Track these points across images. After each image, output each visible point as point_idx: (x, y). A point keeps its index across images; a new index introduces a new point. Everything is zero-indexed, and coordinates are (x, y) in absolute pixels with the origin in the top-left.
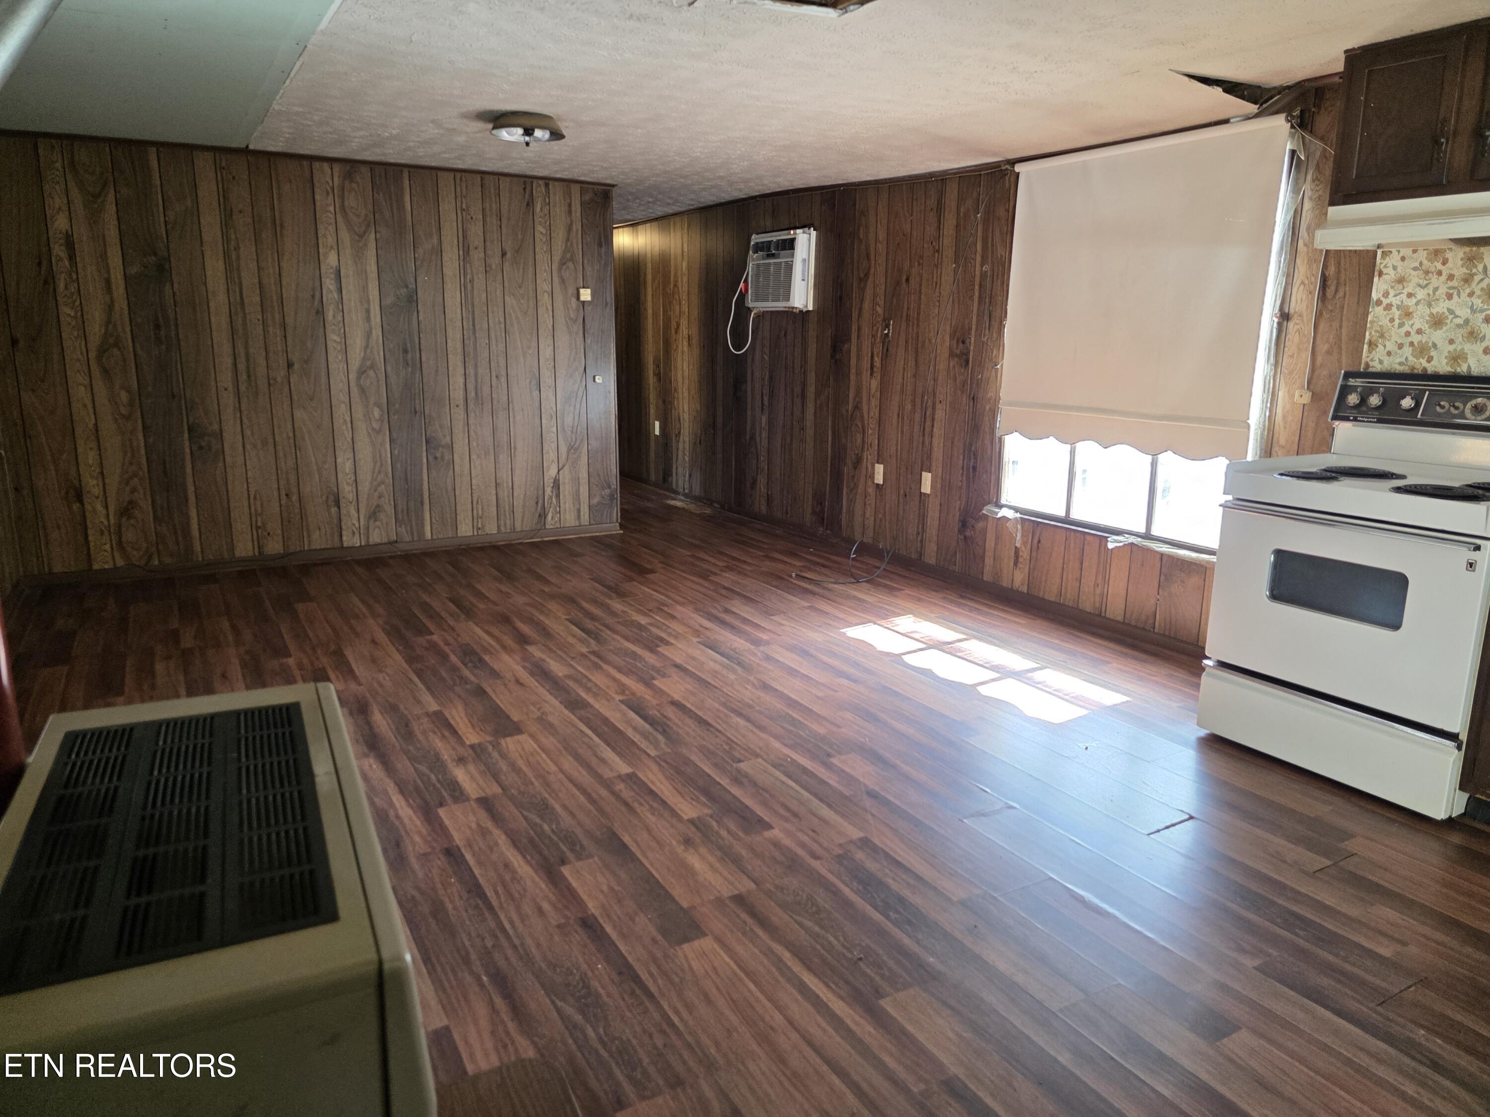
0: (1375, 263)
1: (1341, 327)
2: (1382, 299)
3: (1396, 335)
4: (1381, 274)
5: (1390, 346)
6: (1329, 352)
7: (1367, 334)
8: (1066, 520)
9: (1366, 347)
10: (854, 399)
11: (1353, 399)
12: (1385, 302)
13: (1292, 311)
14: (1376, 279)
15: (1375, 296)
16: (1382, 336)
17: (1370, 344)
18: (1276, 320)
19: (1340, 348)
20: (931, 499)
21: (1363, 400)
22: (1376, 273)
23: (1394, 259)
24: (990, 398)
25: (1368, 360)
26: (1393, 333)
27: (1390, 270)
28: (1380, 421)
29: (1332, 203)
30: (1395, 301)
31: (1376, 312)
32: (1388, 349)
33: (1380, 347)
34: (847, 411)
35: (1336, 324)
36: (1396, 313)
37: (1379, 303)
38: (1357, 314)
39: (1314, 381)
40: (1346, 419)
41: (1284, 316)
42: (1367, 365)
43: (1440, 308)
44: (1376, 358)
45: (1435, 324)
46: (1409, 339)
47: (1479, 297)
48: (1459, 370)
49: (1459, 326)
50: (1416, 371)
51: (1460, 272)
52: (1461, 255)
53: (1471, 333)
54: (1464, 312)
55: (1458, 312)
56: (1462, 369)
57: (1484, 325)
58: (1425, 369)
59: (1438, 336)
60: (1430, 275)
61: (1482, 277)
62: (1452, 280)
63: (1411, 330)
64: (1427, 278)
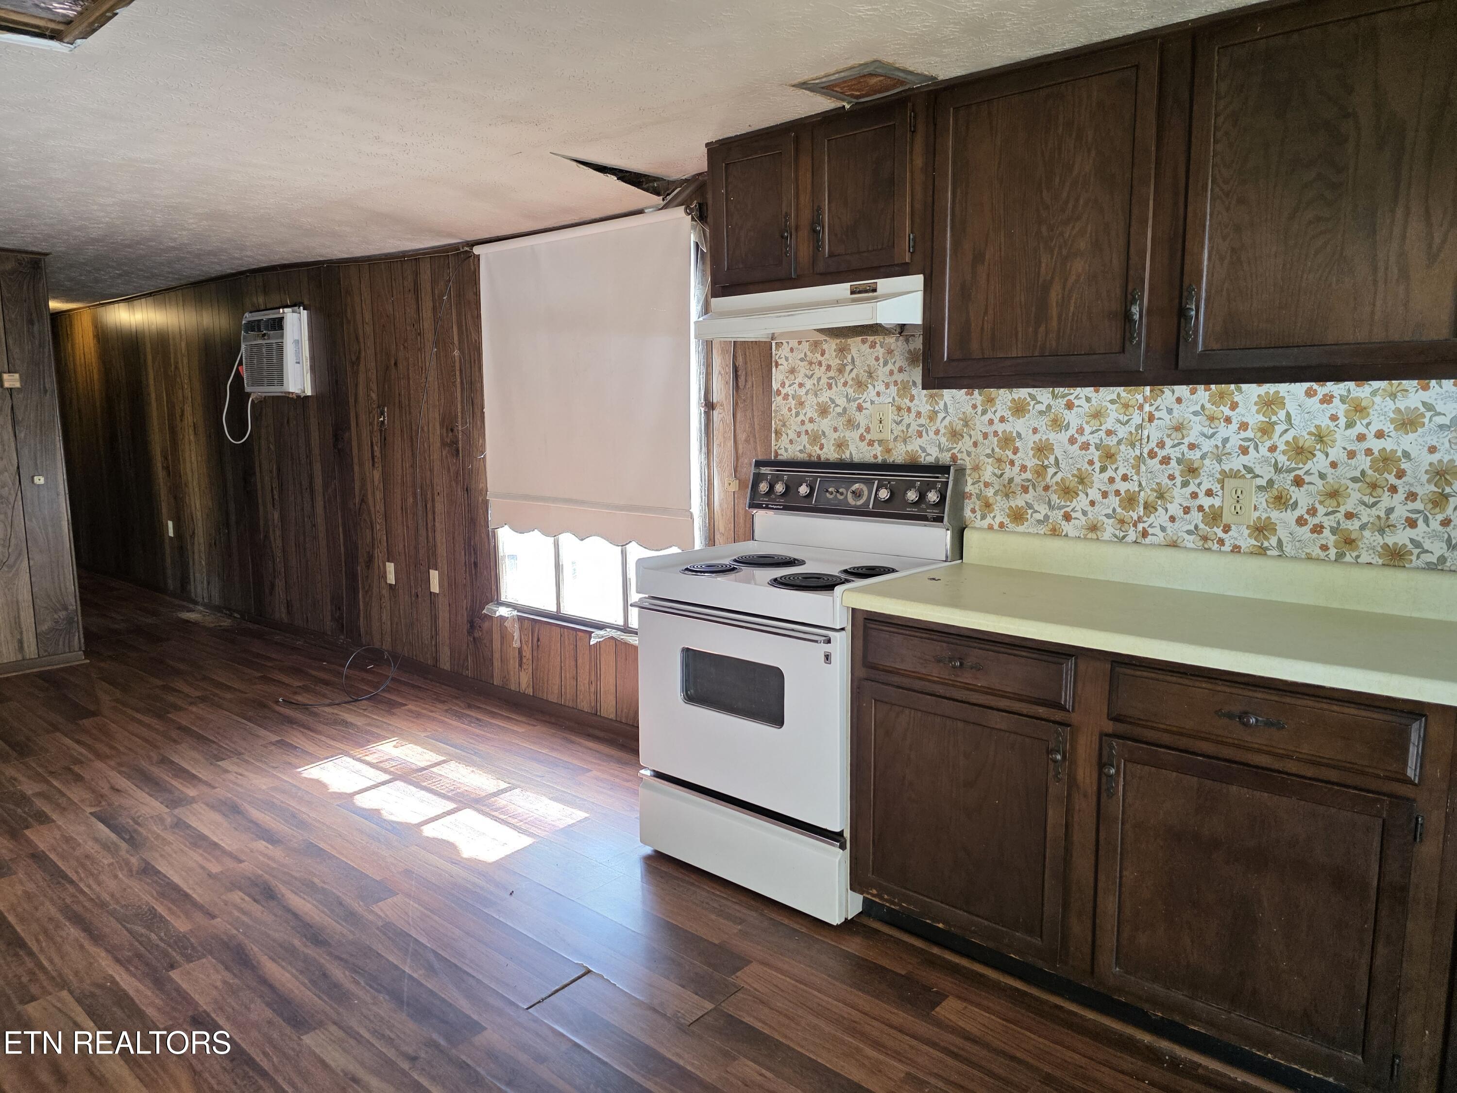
0: (772, 354)
1: (753, 417)
2: (780, 388)
3: (794, 424)
4: (777, 365)
5: (791, 434)
6: (747, 441)
7: (773, 422)
8: (558, 616)
9: (773, 435)
10: (360, 491)
11: (764, 487)
12: (783, 391)
13: (715, 401)
14: (774, 369)
15: (775, 386)
16: (784, 425)
17: (776, 432)
18: (703, 409)
19: (754, 436)
20: (440, 597)
21: (772, 488)
22: (773, 364)
23: (784, 351)
24: (482, 490)
25: (776, 447)
26: (792, 422)
27: (783, 361)
28: (786, 508)
30: (791, 391)
31: (778, 401)
32: (790, 438)
33: (784, 436)
34: (355, 504)
35: (749, 414)
36: (792, 403)
37: (778, 392)
38: (764, 403)
39: (739, 469)
40: (759, 506)
41: (709, 406)
42: (776, 453)
43: (824, 397)
44: (782, 447)
45: (822, 413)
46: (804, 428)
47: (851, 387)
48: (844, 457)
49: (839, 414)
50: (812, 458)
51: (835, 363)
52: (834, 347)
53: (849, 421)
54: (842, 401)
55: (838, 402)
56: (846, 456)
57: (858, 413)
58: (819, 456)
59: (825, 424)
60: (814, 365)
61: (852, 367)
62: (830, 371)
63: (805, 419)
64: (811, 368)
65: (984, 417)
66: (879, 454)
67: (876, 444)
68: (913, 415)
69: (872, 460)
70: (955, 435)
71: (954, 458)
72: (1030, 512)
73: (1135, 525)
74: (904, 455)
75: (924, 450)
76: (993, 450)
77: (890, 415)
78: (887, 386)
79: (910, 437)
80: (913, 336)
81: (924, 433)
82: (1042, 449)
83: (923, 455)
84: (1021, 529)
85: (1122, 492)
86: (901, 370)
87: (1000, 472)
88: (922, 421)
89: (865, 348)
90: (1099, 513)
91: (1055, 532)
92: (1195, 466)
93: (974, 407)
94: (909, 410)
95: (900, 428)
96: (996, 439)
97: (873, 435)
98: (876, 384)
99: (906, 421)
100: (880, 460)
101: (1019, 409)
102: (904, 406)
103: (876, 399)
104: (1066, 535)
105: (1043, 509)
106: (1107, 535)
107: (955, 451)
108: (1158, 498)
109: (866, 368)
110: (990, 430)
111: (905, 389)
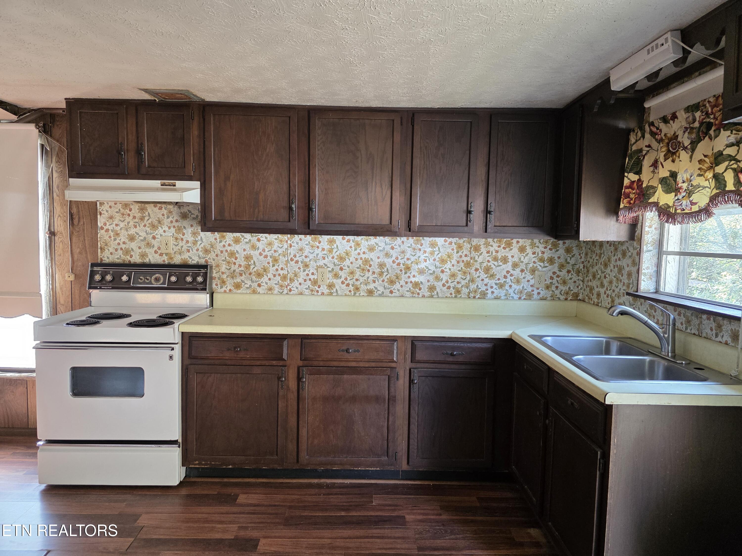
0: (97, 208)
1: (85, 240)
2: (103, 226)
3: (113, 245)
4: (101, 214)
5: (111, 250)
6: (80, 253)
7: (99, 244)
9: (99, 250)
11: (98, 277)
12: (105, 228)
13: (56, 231)
14: (99, 216)
15: (99, 225)
16: (106, 245)
17: (101, 248)
18: (47, 235)
19: (86, 251)
21: (103, 278)
22: (98, 213)
23: (106, 207)
25: (102, 257)
26: (112, 244)
27: (104, 212)
28: (113, 288)
29: (71, 176)
30: (110, 228)
31: (101, 233)
33: (107, 250)
35: (82, 238)
36: (111, 234)
37: (102, 228)
38: (92, 233)
39: (75, 268)
40: (96, 288)
41: (52, 234)
42: (101, 260)
43: (132, 231)
44: (105, 256)
45: (131, 239)
46: (120, 247)
47: (148, 227)
48: (145, 261)
49: (142, 240)
50: (126, 262)
51: (138, 215)
52: (137, 207)
53: (148, 244)
54: (143, 234)
55: (140, 234)
56: (147, 261)
57: (153, 240)
58: (130, 261)
59: (133, 245)
60: (125, 216)
61: (148, 218)
62: (135, 219)
63: (120, 242)
64: (123, 217)
65: (220, 244)
66: (166, 260)
67: (164, 255)
68: (184, 242)
69: (162, 263)
70: (206, 251)
71: (206, 261)
72: (243, 284)
73: (287, 287)
74: (180, 260)
75: (191, 258)
76: (225, 258)
77: (172, 242)
78: (169, 228)
79: (183, 252)
80: (183, 206)
81: (191, 250)
82: (248, 258)
83: (190, 260)
84: (239, 291)
85: (281, 274)
86: (177, 221)
87: (229, 268)
88: (189, 245)
89: (156, 209)
90: (272, 283)
91: (254, 292)
92: (308, 264)
93: (216, 239)
94: (182, 239)
95: (177, 247)
96: (227, 253)
97: (163, 251)
98: (163, 226)
99: (181, 244)
100: (166, 262)
101: (237, 241)
102: (179, 238)
103: (163, 234)
104: (259, 293)
105: (249, 283)
106: (276, 292)
107: (207, 258)
108: (295, 276)
109: (157, 219)
110: (224, 249)
111: (179, 230)
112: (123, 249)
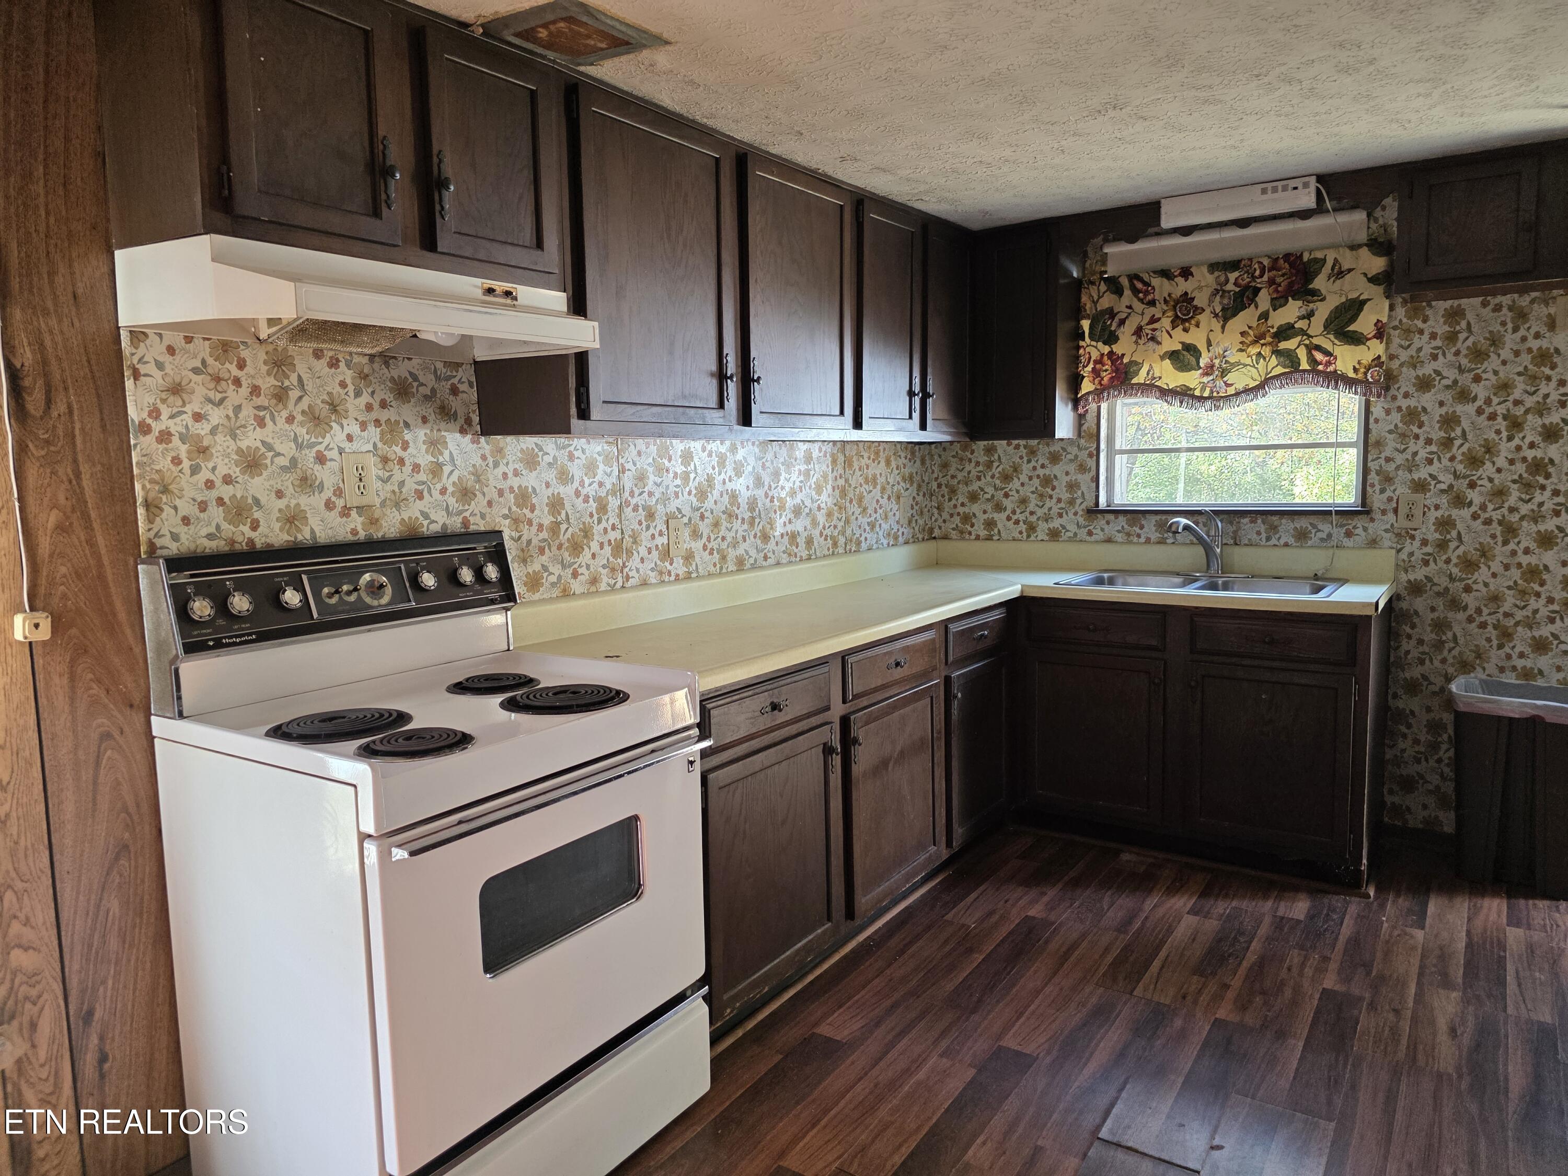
0: (119, 351)
1: (78, 474)
2: (149, 421)
3: (189, 488)
4: (136, 375)
5: (185, 507)
7: (138, 487)
9: (141, 511)
11: (202, 608)
12: (157, 427)
14: (129, 384)
15: (134, 413)
16: (165, 490)
17: (147, 505)
19: (85, 517)
21: (222, 607)
22: (127, 372)
23: (154, 349)
25: (152, 533)
26: (183, 483)
27: (150, 368)
30: (175, 426)
31: (143, 446)
32: (181, 513)
33: (168, 510)
35: (65, 470)
36: (180, 448)
37: (145, 429)
38: (107, 450)
39: (43, 590)
40: (203, 647)
42: (150, 546)
43: (251, 439)
44: (165, 531)
45: (249, 466)
46: (214, 494)
47: (302, 424)
48: (300, 537)
49: (284, 469)
50: (237, 547)
51: (268, 383)
52: (262, 356)
53: (304, 479)
54: (287, 448)
55: (279, 447)
56: (304, 536)
57: (318, 467)
58: (251, 542)
59: (258, 486)
60: (223, 383)
61: (300, 394)
62: (259, 395)
63: (212, 477)
64: (219, 389)
65: (496, 471)
66: (359, 528)
67: (354, 513)
68: (408, 469)
69: (350, 538)
70: (466, 494)
71: (466, 523)
72: (545, 575)
73: (622, 572)
74: (398, 525)
75: (426, 516)
76: (510, 509)
77: (374, 470)
78: (363, 426)
79: (406, 499)
80: (395, 358)
81: (425, 493)
82: (556, 504)
83: (425, 523)
84: (537, 596)
85: (612, 541)
86: (384, 405)
87: (518, 535)
88: (422, 477)
89: (321, 365)
90: (597, 566)
91: (566, 594)
92: (653, 511)
93: (484, 457)
94: (401, 462)
95: (389, 487)
96: (512, 495)
97: (354, 499)
98: (345, 422)
99: (398, 476)
100: (362, 535)
101: (531, 462)
102: (393, 457)
103: (346, 445)
104: (574, 594)
105: (556, 569)
106: (603, 586)
107: (467, 514)
108: (634, 543)
109: (326, 398)
110: (505, 485)
111: (392, 431)
112: (226, 500)
